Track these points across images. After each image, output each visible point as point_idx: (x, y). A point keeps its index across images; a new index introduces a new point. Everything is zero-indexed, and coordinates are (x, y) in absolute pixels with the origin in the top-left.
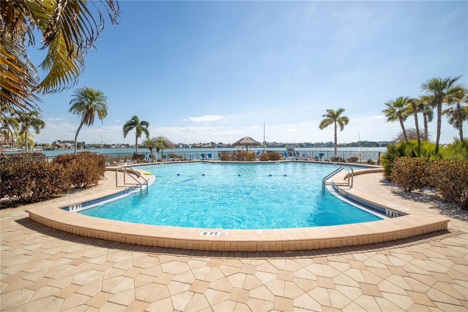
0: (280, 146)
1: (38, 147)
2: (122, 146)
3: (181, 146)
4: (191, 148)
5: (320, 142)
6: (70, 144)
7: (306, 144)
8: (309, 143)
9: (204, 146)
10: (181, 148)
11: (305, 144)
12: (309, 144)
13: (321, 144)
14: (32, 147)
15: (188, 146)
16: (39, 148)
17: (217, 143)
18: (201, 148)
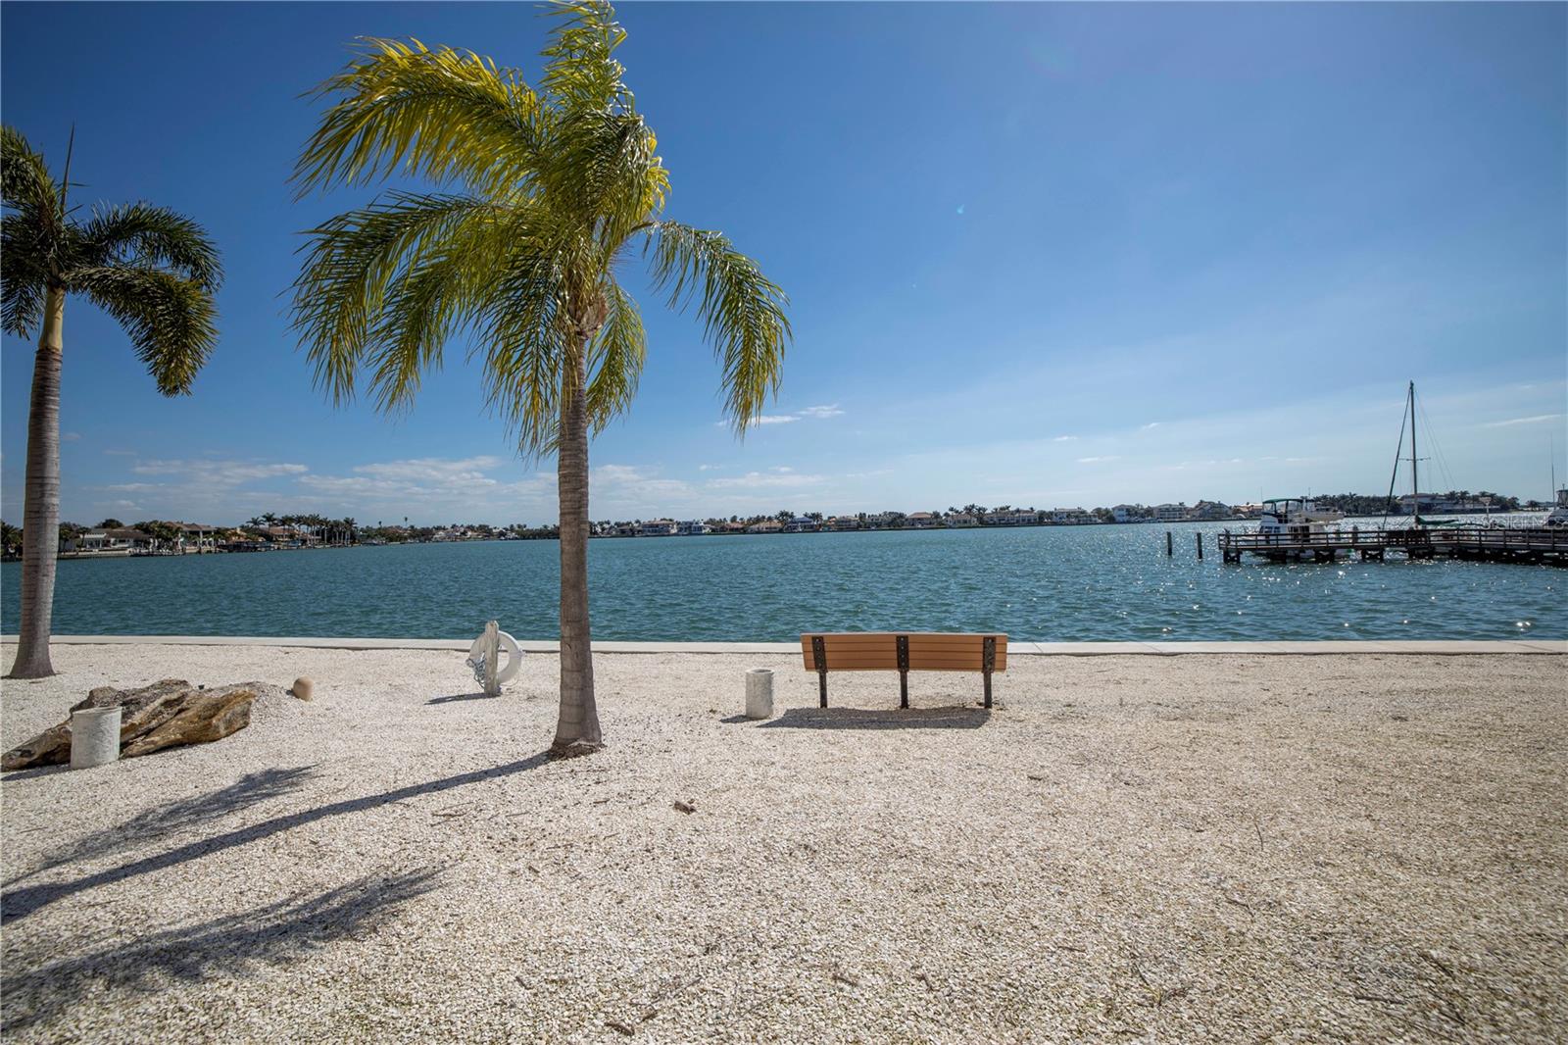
0: (1029, 520)
1: (202, 538)
2: (469, 533)
3: (673, 528)
4: (709, 534)
5: (1175, 503)
6: (306, 527)
7: (1124, 513)
8: (1133, 508)
9: (755, 527)
10: (675, 535)
11: (1121, 513)
12: (1136, 512)
13: (1180, 510)
14: (182, 540)
15: (700, 528)
16: (204, 543)
17: (799, 515)
18: (745, 532)
